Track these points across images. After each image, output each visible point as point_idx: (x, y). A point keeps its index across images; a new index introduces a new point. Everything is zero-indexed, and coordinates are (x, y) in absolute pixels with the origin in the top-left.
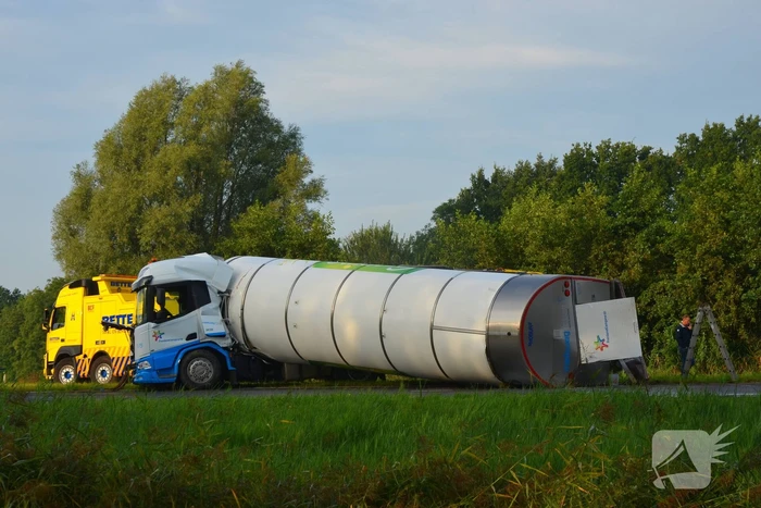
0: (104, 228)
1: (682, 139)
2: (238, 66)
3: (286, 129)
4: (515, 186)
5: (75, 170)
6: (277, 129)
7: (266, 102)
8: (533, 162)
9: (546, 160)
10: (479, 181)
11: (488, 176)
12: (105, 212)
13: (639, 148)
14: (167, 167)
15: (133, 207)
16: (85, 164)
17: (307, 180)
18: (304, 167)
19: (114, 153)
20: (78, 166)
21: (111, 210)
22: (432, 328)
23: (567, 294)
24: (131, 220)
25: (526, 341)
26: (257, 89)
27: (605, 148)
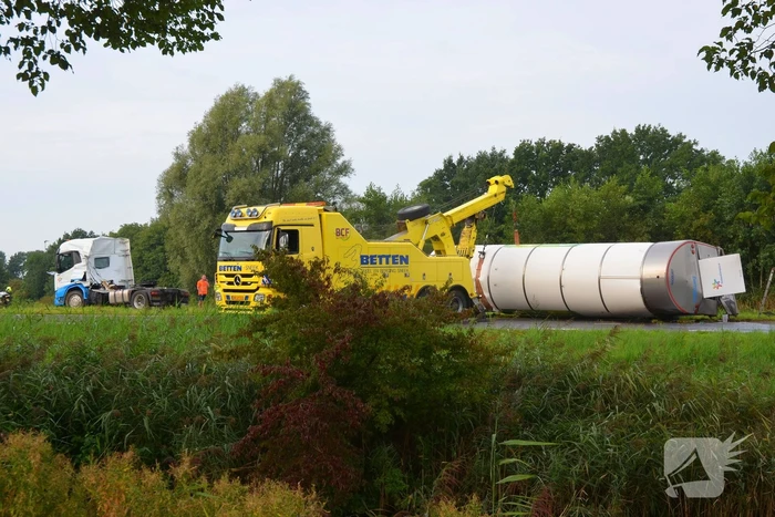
0: (199, 193)
1: (599, 139)
2: (290, 78)
3: (323, 124)
4: (478, 168)
5: (175, 151)
6: (318, 124)
7: (308, 104)
8: (489, 151)
9: (498, 151)
10: (449, 163)
11: (455, 161)
12: (199, 181)
13: (566, 145)
16: (182, 146)
17: (340, 162)
18: (338, 152)
20: (177, 148)
21: (204, 180)
22: (599, 278)
23: (693, 252)
24: (219, 187)
26: (305, 96)
27: (541, 143)
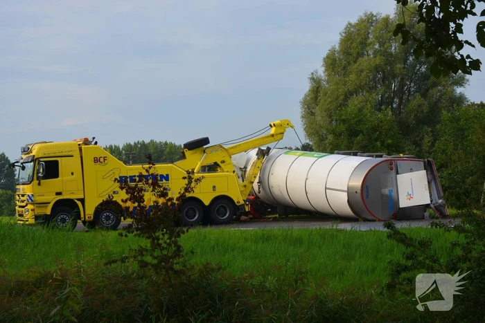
0: (325, 111)
5: (310, 76)
12: (325, 100)
14: (362, 71)
15: (342, 97)
16: (316, 72)
19: (332, 64)
20: (312, 74)
21: (329, 100)
22: (326, 188)
23: (392, 169)
25: (365, 196)
